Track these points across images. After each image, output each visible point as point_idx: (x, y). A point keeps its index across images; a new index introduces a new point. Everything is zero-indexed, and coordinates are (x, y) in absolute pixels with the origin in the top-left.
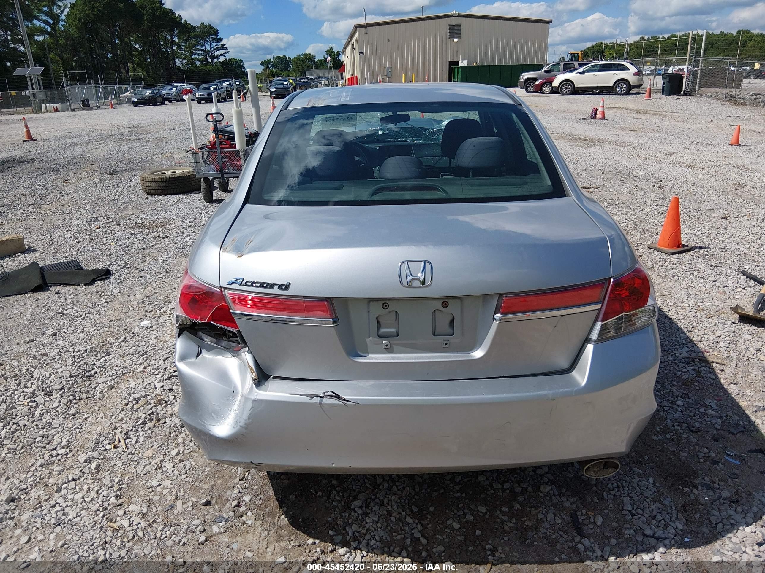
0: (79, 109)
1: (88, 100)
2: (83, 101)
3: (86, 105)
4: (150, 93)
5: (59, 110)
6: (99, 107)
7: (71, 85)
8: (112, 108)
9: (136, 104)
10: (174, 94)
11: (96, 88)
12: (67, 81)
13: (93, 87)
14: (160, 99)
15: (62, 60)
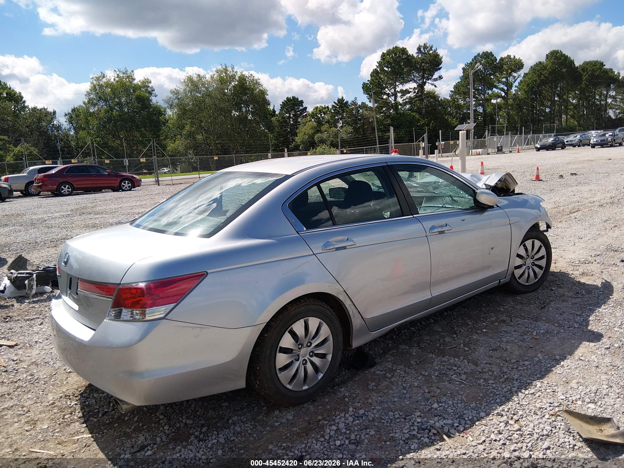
0: (493, 153)
1: (501, 147)
2: (498, 148)
3: (500, 150)
4: (552, 141)
5: (480, 153)
6: (511, 152)
7: (491, 136)
8: (518, 152)
9: (538, 149)
10: (577, 140)
11: (511, 137)
12: (489, 133)
13: (510, 137)
14: (561, 145)
15: (508, 116)
